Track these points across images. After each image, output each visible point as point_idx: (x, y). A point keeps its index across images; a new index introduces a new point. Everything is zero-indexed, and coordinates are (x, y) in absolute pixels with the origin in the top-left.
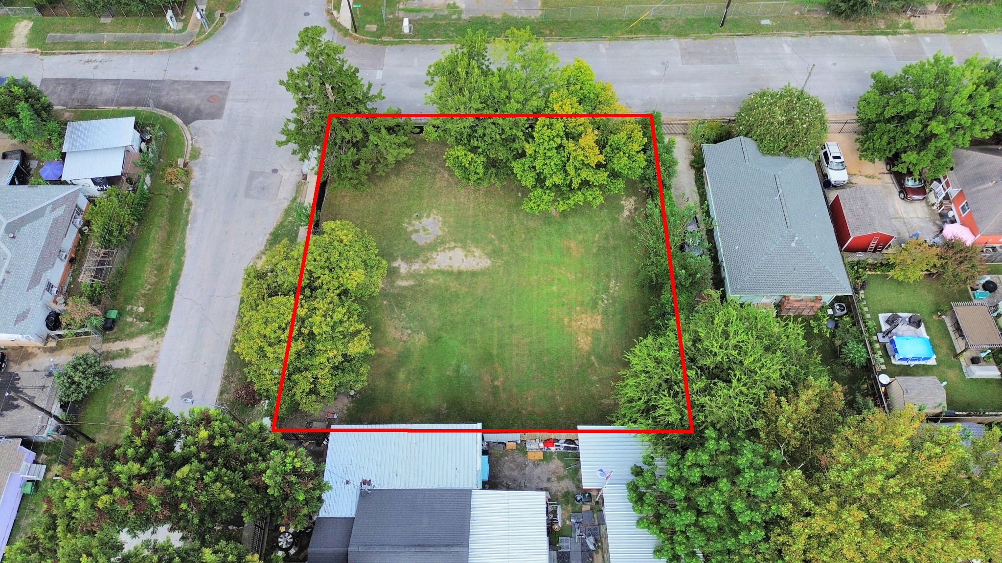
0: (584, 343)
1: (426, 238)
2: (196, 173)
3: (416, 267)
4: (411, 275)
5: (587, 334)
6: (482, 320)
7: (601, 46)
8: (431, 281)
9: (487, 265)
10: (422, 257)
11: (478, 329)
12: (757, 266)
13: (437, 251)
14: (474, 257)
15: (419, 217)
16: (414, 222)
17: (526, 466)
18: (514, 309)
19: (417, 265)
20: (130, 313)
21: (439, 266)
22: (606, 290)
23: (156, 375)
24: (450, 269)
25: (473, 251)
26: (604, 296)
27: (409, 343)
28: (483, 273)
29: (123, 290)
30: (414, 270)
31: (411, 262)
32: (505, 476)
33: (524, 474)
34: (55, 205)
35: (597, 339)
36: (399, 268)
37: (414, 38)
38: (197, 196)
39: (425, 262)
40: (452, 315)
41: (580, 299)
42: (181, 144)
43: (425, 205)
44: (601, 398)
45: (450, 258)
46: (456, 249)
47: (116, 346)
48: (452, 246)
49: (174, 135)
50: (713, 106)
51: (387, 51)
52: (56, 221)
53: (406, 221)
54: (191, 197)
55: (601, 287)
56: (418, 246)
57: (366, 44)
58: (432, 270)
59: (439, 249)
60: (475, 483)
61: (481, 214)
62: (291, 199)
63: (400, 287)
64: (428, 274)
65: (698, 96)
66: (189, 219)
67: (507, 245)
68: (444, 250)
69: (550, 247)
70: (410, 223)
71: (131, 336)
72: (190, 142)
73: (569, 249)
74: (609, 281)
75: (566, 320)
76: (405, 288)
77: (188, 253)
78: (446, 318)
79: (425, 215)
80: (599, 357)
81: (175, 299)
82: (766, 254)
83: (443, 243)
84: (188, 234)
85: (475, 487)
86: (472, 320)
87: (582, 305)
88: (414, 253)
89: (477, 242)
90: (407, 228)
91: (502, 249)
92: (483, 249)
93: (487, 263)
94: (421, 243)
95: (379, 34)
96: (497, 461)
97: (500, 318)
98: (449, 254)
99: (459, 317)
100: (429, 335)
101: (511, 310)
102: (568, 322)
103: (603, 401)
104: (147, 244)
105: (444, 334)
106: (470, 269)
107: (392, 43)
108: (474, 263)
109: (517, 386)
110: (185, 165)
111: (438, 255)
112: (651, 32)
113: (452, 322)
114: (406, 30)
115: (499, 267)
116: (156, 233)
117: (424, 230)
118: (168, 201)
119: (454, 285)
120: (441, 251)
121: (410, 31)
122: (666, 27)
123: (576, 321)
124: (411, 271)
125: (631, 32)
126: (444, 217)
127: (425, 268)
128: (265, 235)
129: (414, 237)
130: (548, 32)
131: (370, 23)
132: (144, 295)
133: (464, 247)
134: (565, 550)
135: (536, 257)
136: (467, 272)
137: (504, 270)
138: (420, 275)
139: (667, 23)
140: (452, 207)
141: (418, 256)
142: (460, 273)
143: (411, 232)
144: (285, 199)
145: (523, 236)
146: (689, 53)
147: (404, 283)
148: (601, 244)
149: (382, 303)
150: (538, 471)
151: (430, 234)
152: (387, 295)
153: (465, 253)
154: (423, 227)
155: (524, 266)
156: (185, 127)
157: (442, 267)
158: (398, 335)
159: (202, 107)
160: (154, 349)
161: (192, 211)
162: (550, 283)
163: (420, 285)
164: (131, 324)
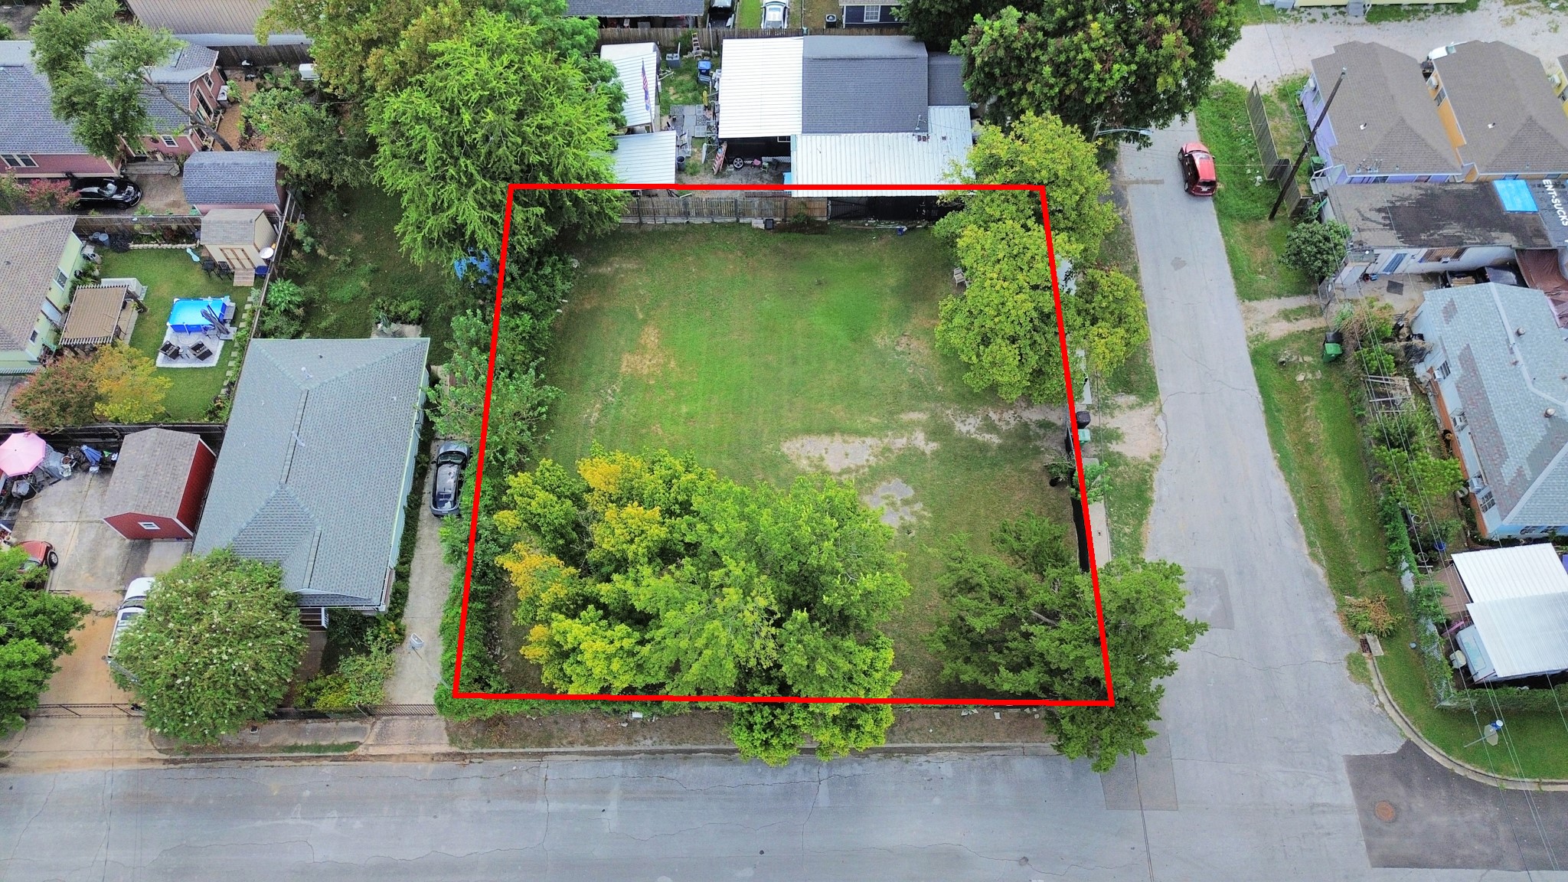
0: (650, 336)
1: (889, 489)
2: (1335, 624)
3: (901, 442)
4: (908, 427)
5: (644, 347)
6: (795, 363)
8: (873, 420)
9: (788, 444)
10: (893, 457)
11: (800, 352)
13: (869, 467)
14: (809, 458)
15: (906, 529)
16: (914, 520)
18: (747, 377)
19: (899, 446)
20: (1313, 368)
21: (864, 442)
22: (606, 406)
24: (846, 438)
25: (810, 466)
26: (611, 399)
27: (897, 334)
28: (795, 433)
30: (902, 436)
31: (909, 449)
35: (631, 340)
36: (928, 440)
38: (1308, 573)
39: (887, 449)
40: (839, 371)
41: (648, 395)
42: (1394, 688)
44: (639, 270)
45: (847, 455)
46: (839, 471)
47: (1306, 324)
48: (845, 476)
49: (1421, 710)
53: (926, 522)
54: (1320, 572)
55: (613, 411)
56: (900, 475)
58: (874, 436)
59: (867, 470)
60: (798, 146)
63: (921, 411)
64: (879, 431)
66: (1301, 528)
68: (858, 467)
70: (920, 518)
71: (1294, 337)
72: (1382, 698)
74: (598, 421)
75: (673, 364)
76: (912, 409)
77: (1273, 465)
78: (848, 367)
79: (896, 533)
80: (632, 316)
81: (1257, 389)
83: (860, 482)
84: (1290, 499)
85: (799, 136)
86: (808, 363)
87: (648, 388)
88: (906, 464)
90: (924, 510)
91: (764, 470)
92: (795, 471)
93: (788, 449)
94: (896, 481)
97: (767, 366)
98: (847, 463)
99: (829, 368)
100: (870, 343)
102: (669, 361)
103: (635, 267)
104: (1348, 477)
105: (849, 344)
106: (814, 438)
108: (808, 448)
110: (1365, 644)
111: (868, 460)
113: (839, 360)
115: (768, 443)
116: (1342, 498)
117: (893, 504)
118: (1359, 568)
119: (838, 412)
120: (863, 467)
123: (658, 365)
124: (907, 435)
127: (886, 440)
128: (1160, 499)
129: (910, 493)
132: (1307, 399)
133: (826, 473)
136: (819, 434)
137: (761, 438)
138: (893, 429)
141: (898, 457)
142: (830, 431)
143: (914, 501)
147: (915, 416)
149: (943, 387)
151: (883, 497)
152: (939, 398)
153: (824, 464)
154: (897, 510)
155: (729, 445)
156: (1414, 739)
157: (858, 440)
158: (914, 344)
159: (1401, 790)
160: (1251, 323)
161: (1305, 545)
162: (690, 417)
163: (891, 413)
164: (1302, 352)
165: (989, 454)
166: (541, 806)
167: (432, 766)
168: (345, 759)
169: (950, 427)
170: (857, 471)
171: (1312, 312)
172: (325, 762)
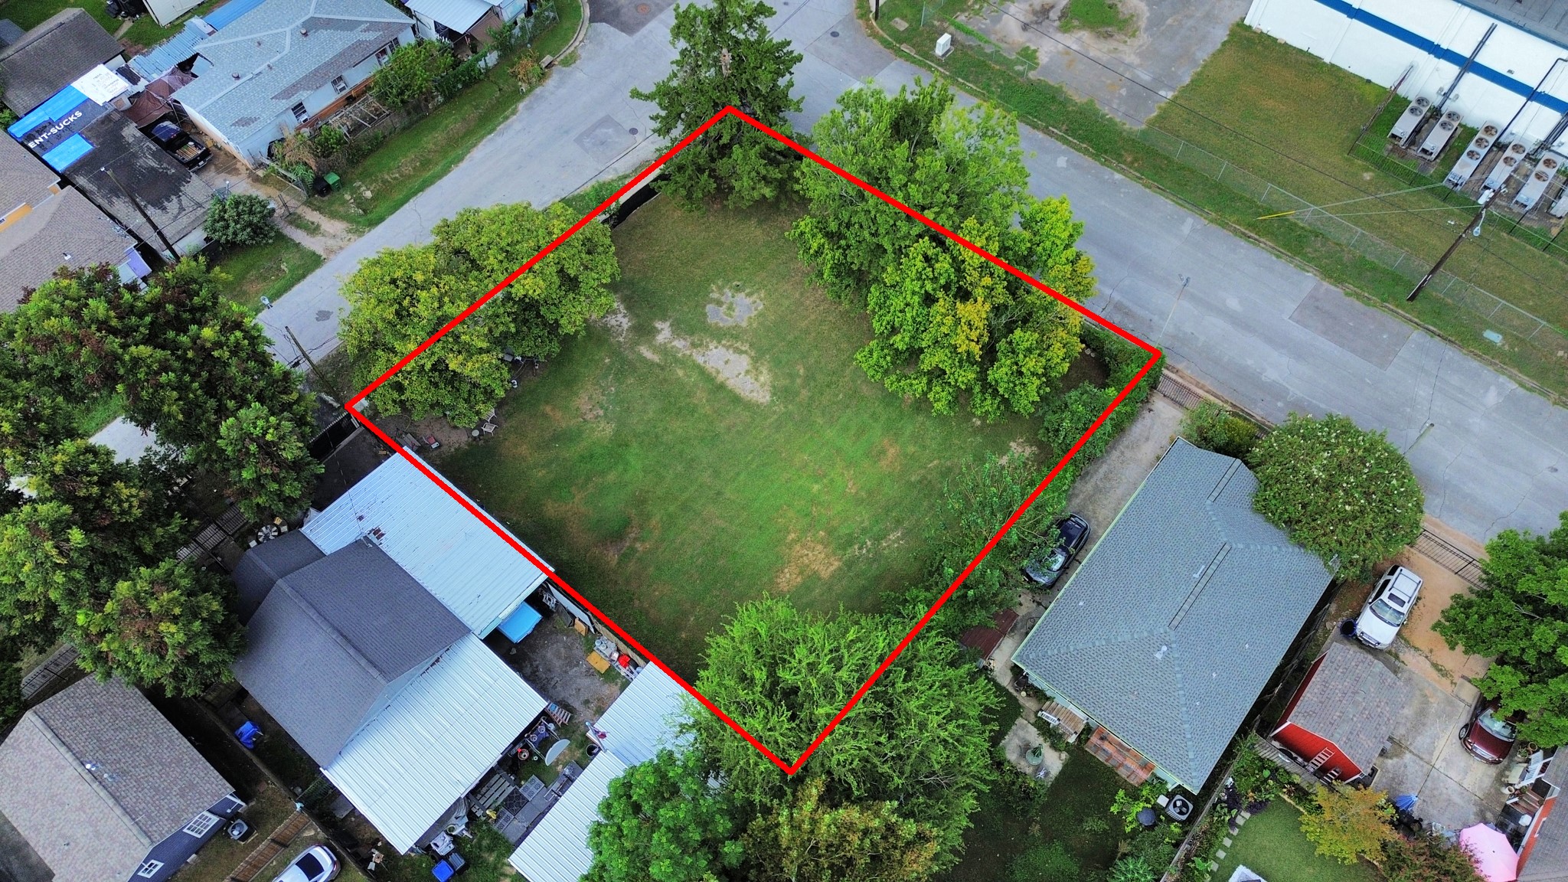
0: (788, 580)
1: (722, 319)
2: (551, 83)
4: (663, 350)
5: (801, 573)
6: (693, 460)
7: (1190, 221)
8: (680, 373)
9: (761, 400)
10: (696, 340)
11: (679, 468)
12: (1080, 646)
13: (719, 342)
14: (756, 379)
15: (738, 289)
16: (726, 290)
17: (577, 665)
18: (742, 477)
19: (683, 342)
20: (354, 190)
21: (705, 362)
22: (877, 539)
23: (318, 272)
24: (714, 374)
25: (761, 372)
26: (869, 543)
27: (589, 426)
28: (749, 406)
29: (369, 162)
30: (673, 347)
31: (678, 335)
32: (544, 657)
33: (566, 672)
34: (373, 26)
35: (808, 588)
36: (659, 332)
37: (941, 66)
38: (529, 108)
39: (693, 345)
40: (666, 429)
41: (835, 523)
42: (565, 41)
43: (758, 279)
45: (726, 362)
46: (744, 356)
47: (312, 216)
48: (744, 349)
49: (567, 24)
50: (1280, 404)
51: (893, 64)
52: (360, 43)
53: (720, 283)
54: (521, 106)
55: (875, 529)
56: (704, 323)
57: (875, 41)
58: (693, 361)
59: (723, 342)
60: (482, 627)
61: (813, 334)
62: (621, 174)
63: (640, 355)
64: (685, 362)
65: (1271, 375)
66: (498, 128)
67: (809, 394)
68: (728, 348)
69: (862, 431)
70: (720, 289)
71: (333, 216)
72: (577, 43)
73: (883, 452)
74: (896, 529)
75: (792, 536)
76: (644, 360)
77: (462, 165)
78: (655, 427)
79: (747, 291)
81: (406, 206)
82: (1108, 641)
83: (736, 338)
84: (482, 143)
85: (477, 633)
86: (681, 453)
87: (830, 532)
88: (696, 328)
89: (777, 363)
90: (713, 291)
91: (797, 394)
92: (776, 377)
93: (764, 397)
94: (711, 320)
95: (901, 38)
96: (552, 633)
97: (716, 473)
98: (731, 355)
99: (670, 437)
100: (617, 433)
101: (738, 474)
102: (793, 540)
104: (434, 129)
105: (635, 445)
106: (738, 391)
107: (908, 58)
108: (749, 387)
109: (658, 568)
110: (550, 65)
111: (716, 347)
112: (1285, 246)
113: (657, 437)
114: (939, 51)
115: (775, 412)
116: (452, 122)
117: (729, 308)
118: (498, 94)
119: (701, 396)
120: (724, 346)
121: (943, 55)
122: (1316, 251)
123: (804, 546)
124: (669, 346)
125: (1252, 226)
126: (766, 308)
127: (688, 352)
128: (556, 196)
129: (709, 308)
130: (1129, 159)
131: (904, 18)
132: (384, 182)
133: (755, 360)
134: (525, 795)
135: (830, 433)
136: (731, 391)
137: (777, 420)
138: (674, 356)
139: (1323, 246)
140: (787, 303)
141: (692, 334)
142: (722, 387)
143: (712, 301)
144: (615, 170)
145: (841, 396)
146: (1317, 308)
147: (648, 354)
148: (929, 477)
149: (604, 359)
150: (587, 681)
151: (731, 317)
152: (616, 353)
153: (749, 367)
154: (731, 304)
155: (805, 433)
156: (587, 23)
157: (708, 366)
158: (585, 408)
159: (624, 10)
160: (341, 243)
161: (509, 121)
162: (817, 478)
163: (663, 369)
164: (345, 203)
165: (628, 293)
166: (1117, 297)
167: (1180, 366)
168: (1243, 411)
169: (633, 329)
170: (731, 346)
171: (295, 220)
172: (1259, 418)
